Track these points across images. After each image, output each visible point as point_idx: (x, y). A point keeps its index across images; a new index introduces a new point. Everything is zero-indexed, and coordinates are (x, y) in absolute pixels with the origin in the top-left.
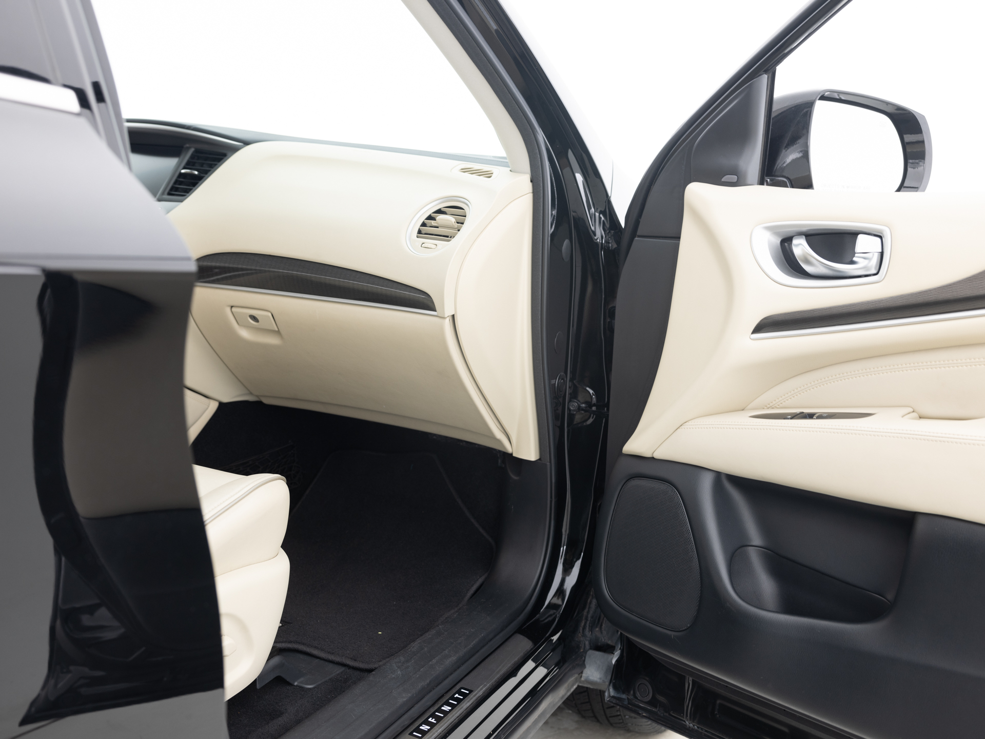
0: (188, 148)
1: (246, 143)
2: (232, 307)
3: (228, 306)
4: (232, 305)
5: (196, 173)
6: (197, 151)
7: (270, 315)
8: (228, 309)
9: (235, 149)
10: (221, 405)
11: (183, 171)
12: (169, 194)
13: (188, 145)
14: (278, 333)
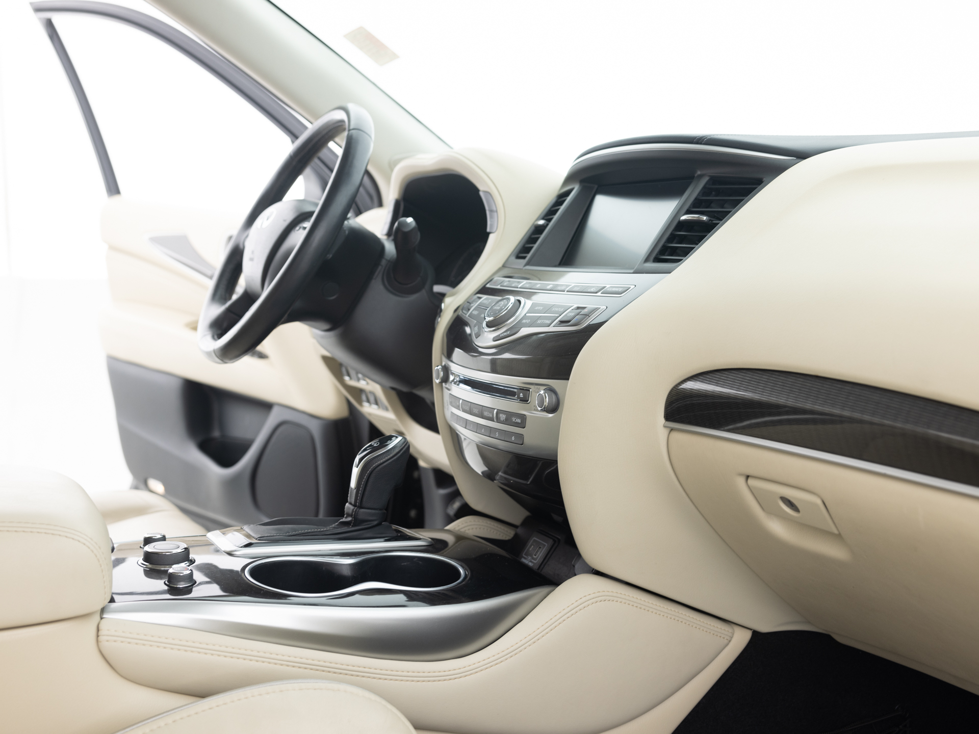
0: (701, 176)
1: (801, 155)
2: (748, 477)
3: (741, 475)
4: (748, 474)
5: (705, 218)
6: (714, 180)
7: (819, 502)
8: (741, 481)
9: (777, 170)
10: (756, 635)
11: (684, 218)
12: (657, 260)
13: (699, 173)
14: (838, 537)
